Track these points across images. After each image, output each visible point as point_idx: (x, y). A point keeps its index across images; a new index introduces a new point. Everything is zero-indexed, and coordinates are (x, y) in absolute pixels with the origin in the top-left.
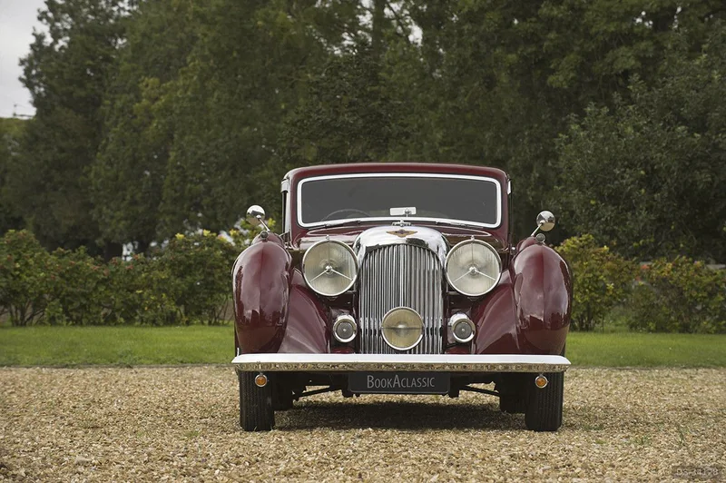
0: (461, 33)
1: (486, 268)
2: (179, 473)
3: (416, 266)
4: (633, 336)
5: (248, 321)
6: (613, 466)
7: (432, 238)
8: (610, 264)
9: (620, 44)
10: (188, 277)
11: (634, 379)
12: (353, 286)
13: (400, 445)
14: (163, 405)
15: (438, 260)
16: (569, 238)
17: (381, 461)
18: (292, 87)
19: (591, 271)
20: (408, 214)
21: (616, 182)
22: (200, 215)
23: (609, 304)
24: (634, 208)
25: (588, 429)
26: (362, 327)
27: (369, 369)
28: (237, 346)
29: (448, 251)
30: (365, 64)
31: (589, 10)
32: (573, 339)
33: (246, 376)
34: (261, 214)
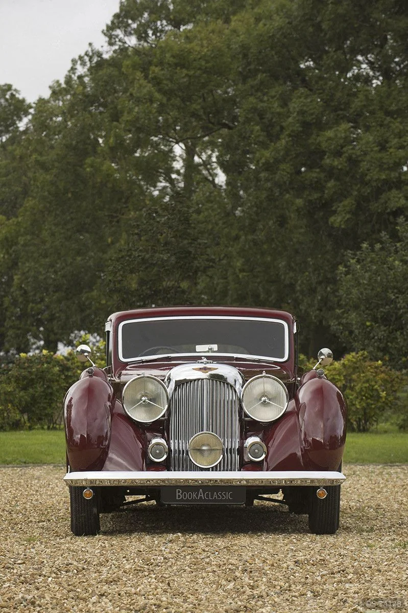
0: (258, 180)
1: (275, 398)
2: (18, 581)
3: (217, 397)
4: (402, 437)
5: (77, 443)
6: (380, 571)
7: (230, 372)
8: (383, 375)
9: (390, 189)
10: (31, 390)
11: (402, 476)
12: (164, 414)
13: (204, 551)
14: (8, 507)
15: (235, 392)
16: (349, 354)
17: (187, 568)
18: (118, 222)
19: (367, 381)
20: (211, 350)
21: (387, 307)
22: (42, 329)
23: (382, 409)
24: (402, 329)
25: (361, 531)
26: (172, 448)
27: (179, 484)
28: (68, 464)
29: (244, 383)
30: (179, 210)
31: (364, 161)
32: (351, 440)
33: (76, 490)
34: (88, 352)
